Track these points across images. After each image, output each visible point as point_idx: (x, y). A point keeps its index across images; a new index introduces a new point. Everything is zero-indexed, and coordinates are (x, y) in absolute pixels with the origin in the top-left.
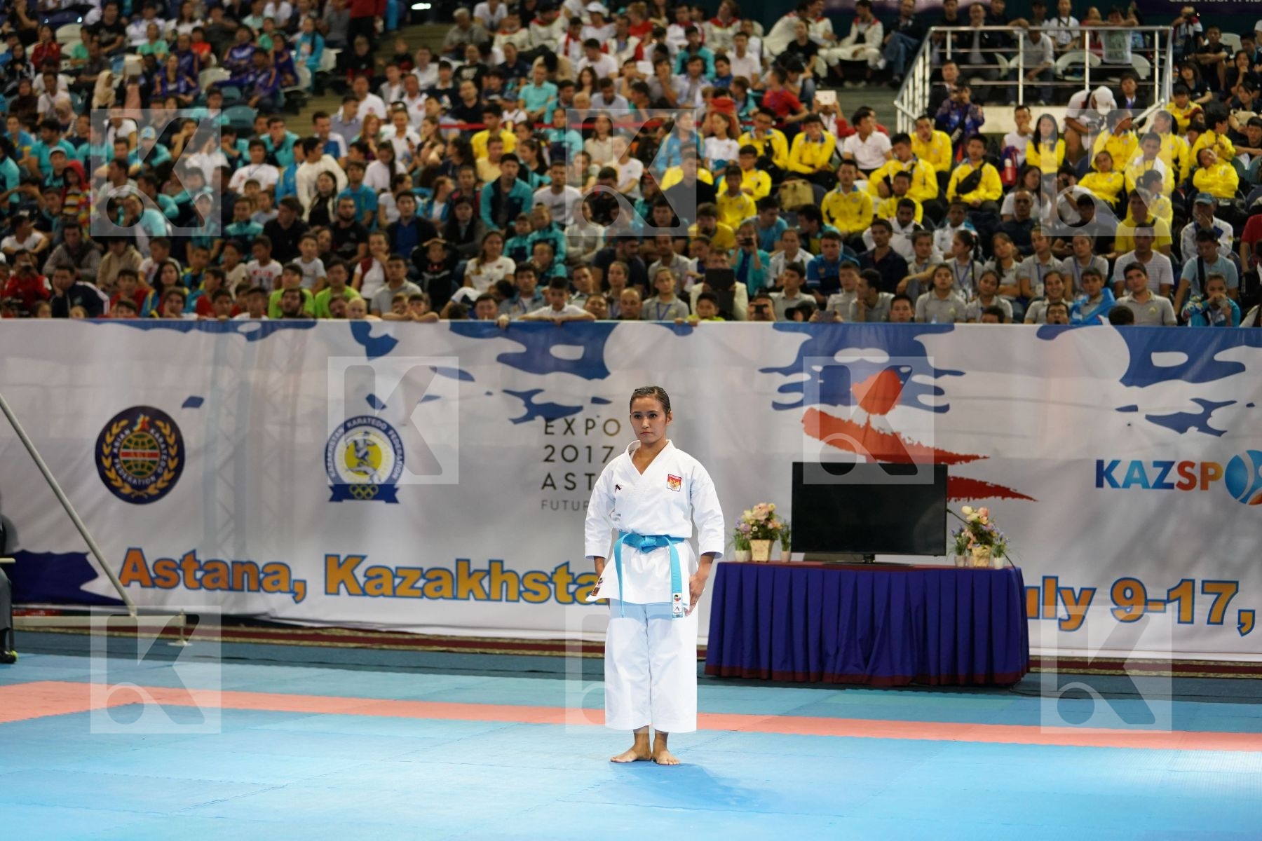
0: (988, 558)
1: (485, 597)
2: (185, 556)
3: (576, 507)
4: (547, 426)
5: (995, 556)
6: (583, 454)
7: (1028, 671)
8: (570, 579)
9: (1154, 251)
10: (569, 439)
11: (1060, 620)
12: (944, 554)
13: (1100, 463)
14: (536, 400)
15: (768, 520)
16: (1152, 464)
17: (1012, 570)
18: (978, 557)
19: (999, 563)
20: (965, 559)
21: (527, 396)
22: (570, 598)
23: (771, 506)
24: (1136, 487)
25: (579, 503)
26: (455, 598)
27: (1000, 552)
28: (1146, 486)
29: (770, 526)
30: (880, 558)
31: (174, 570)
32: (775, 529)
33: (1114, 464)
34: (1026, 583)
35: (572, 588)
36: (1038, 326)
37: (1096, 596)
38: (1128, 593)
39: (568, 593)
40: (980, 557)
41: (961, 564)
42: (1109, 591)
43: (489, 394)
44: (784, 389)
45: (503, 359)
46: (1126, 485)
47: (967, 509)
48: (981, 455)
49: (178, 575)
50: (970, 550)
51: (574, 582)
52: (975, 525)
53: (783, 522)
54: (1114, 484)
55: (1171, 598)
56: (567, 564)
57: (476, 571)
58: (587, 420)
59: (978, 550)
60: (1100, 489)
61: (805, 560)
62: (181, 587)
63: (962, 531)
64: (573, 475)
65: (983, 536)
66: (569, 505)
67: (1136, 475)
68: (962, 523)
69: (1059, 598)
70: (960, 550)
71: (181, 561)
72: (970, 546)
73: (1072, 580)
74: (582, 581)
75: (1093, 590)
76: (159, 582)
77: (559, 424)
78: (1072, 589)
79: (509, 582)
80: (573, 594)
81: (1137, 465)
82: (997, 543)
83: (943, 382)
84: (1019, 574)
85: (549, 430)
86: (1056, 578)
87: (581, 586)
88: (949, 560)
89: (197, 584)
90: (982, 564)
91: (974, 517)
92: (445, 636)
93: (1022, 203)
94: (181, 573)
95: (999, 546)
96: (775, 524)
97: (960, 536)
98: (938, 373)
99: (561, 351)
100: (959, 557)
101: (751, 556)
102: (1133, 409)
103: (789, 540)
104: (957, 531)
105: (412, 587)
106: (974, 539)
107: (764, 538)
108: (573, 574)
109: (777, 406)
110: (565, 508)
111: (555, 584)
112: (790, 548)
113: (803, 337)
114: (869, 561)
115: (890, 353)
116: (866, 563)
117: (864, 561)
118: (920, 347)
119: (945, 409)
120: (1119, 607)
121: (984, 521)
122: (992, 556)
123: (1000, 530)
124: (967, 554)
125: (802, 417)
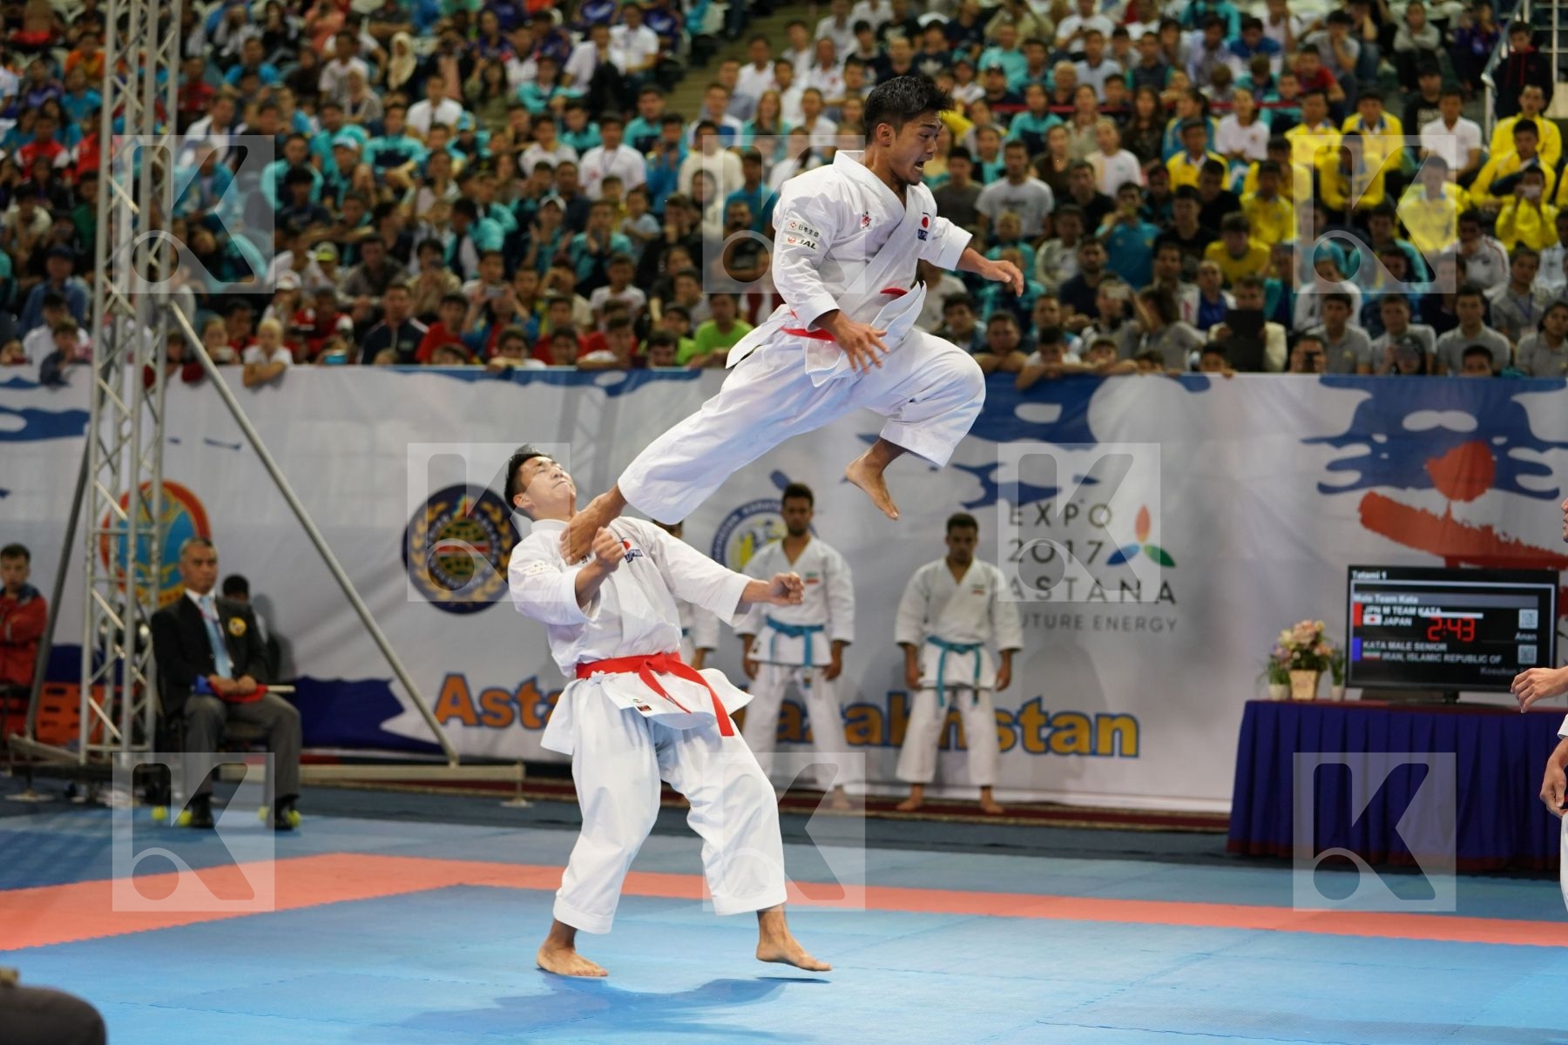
3: (1051, 623)
8: (1042, 720)
15: (1315, 643)
21: (983, 472)
22: (1041, 746)
23: (1318, 625)
25: (1054, 619)
26: (886, 744)
29: (1317, 652)
30: (1466, 697)
31: (508, 703)
32: (1324, 656)
35: (1045, 733)
39: (1039, 739)
44: (1334, 466)
51: (1048, 724)
53: (1334, 646)
56: (1039, 700)
61: (1364, 697)
62: (516, 726)
66: (1041, 620)
74: (1062, 722)
76: (487, 719)
80: (1047, 741)
83: (1549, 458)
87: (1057, 729)
96: (1323, 649)
98: (1542, 446)
99: (1029, 412)
101: (1290, 692)
103: (1343, 671)
107: (1309, 667)
108: (1046, 714)
109: (1325, 489)
110: (1036, 624)
111: (1023, 727)
112: (1343, 682)
113: (1360, 396)
114: (1451, 700)
115: (1479, 418)
116: (1447, 703)
117: (1444, 700)
118: (1520, 410)
119: (1553, 495)
125: (1357, 504)
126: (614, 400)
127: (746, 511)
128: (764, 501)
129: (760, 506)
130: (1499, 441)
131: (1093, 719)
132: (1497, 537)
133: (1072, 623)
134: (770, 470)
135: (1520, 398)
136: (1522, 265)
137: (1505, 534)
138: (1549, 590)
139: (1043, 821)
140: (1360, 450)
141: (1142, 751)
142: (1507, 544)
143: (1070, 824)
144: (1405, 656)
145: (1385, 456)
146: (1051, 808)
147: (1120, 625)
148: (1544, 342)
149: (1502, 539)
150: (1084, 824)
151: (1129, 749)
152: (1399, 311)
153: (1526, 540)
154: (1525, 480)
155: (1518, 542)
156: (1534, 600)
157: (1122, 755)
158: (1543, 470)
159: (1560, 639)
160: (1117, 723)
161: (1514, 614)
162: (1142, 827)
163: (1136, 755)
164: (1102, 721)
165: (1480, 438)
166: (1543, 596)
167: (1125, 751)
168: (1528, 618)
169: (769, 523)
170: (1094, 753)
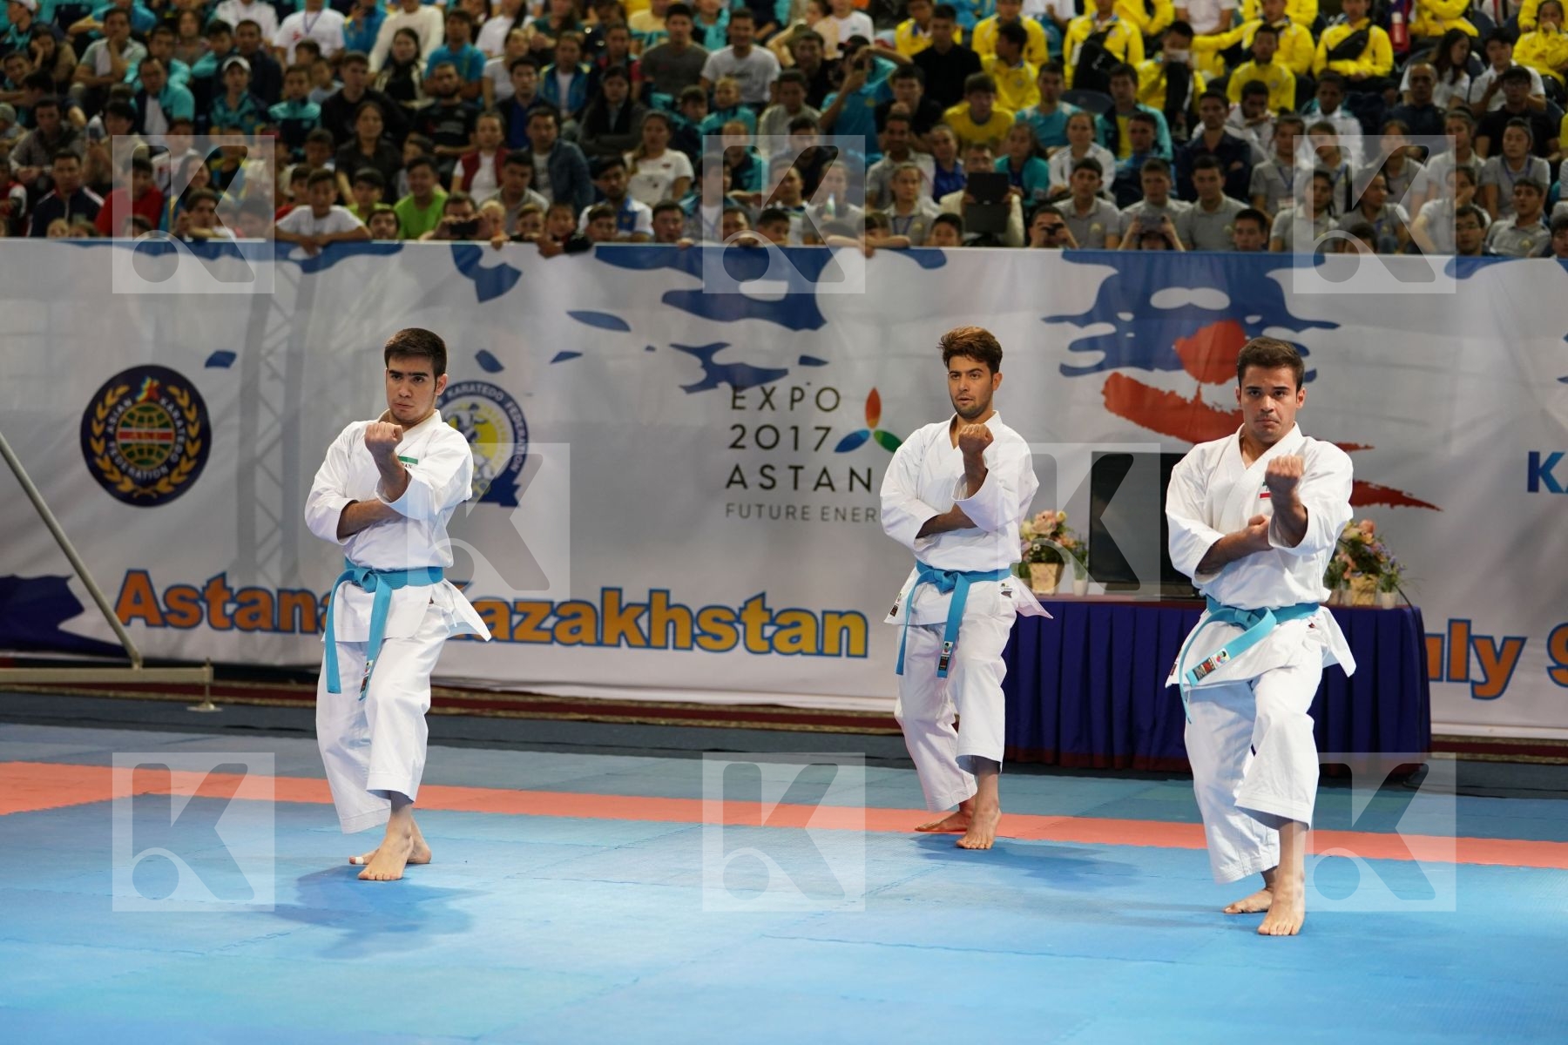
0: (1372, 592)
1: (642, 643)
2: (209, 582)
3: (775, 513)
4: (735, 398)
5: (1383, 590)
6: (787, 437)
8: (766, 619)
10: (767, 416)
11: (1474, 683)
13: (1534, 457)
14: (719, 358)
15: (1055, 535)
17: (1408, 610)
18: (1356, 592)
19: (1388, 600)
20: (1339, 594)
21: (704, 353)
22: (765, 646)
23: (1060, 515)
25: (779, 509)
26: (600, 643)
27: (1390, 585)
29: (1058, 543)
31: (195, 602)
32: (1065, 548)
33: (1555, 458)
34: (1428, 629)
35: (769, 631)
37: (1526, 649)
39: (763, 638)
40: (1362, 591)
42: (1545, 642)
43: (650, 349)
44: (1076, 346)
45: (672, 298)
48: (1362, 445)
49: (200, 608)
50: (1348, 581)
51: (772, 622)
52: (1356, 546)
53: (1076, 538)
54: (1554, 487)
56: (763, 596)
57: (629, 605)
58: (794, 389)
59: (1358, 581)
60: (1533, 495)
61: (1108, 593)
62: (204, 625)
64: (772, 468)
65: (1366, 560)
66: (765, 511)
69: (1472, 651)
71: (204, 589)
72: (1346, 576)
73: (1493, 625)
74: (784, 620)
75: (1522, 641)
76: (173, 618)
77: (753, 394)
78: (1491, 639)
79: (678, 623)
80: (770, 639)
82: (1386, 570)
83: (1306, 337)
84: (1417, 616)
85: (739, 403)
86: (1468, 622)
87: (782, 627)
89: (227, 622)
90: (1365, 601)
92: (586, 699)
93: (1420, 80)
94: (204, 606)
95: (1390, 576)
96: (1066, 540)
98: (1298, 325)
105: (538, 628)
106: (1353, 565)
107: (1050, 560)
108: (770, 611)
109: (1069, 371)
110: (760, 515)
111: (744, 624)
113: (1107, 271)
120: (1560, 666)
121: (1369, 538)
122: (1379, 590)
123: (1392, 553)
124: (1343, 587)
125: (1102, 387)
126: (309, 276)
127: (449, 394)
128: (469, 383)
129: (465, 388)
130: (1252, 319)
131: (819, 616)
133: (798, 514)
134: (476, 350)
139: (766, 725)
140: (1102, 329)
141: (871, 650)
143: (795, 727)
146: (775, 711)
147: (849, 517)
150: (811, 728)
151: (857, 648)
157: (849, 655)
160: (847, 620)
162: (872, 730)
163: (865, 656)
164: (828, 617)
167: (852, 652)
169: (474, 407)
170: (820, 653)
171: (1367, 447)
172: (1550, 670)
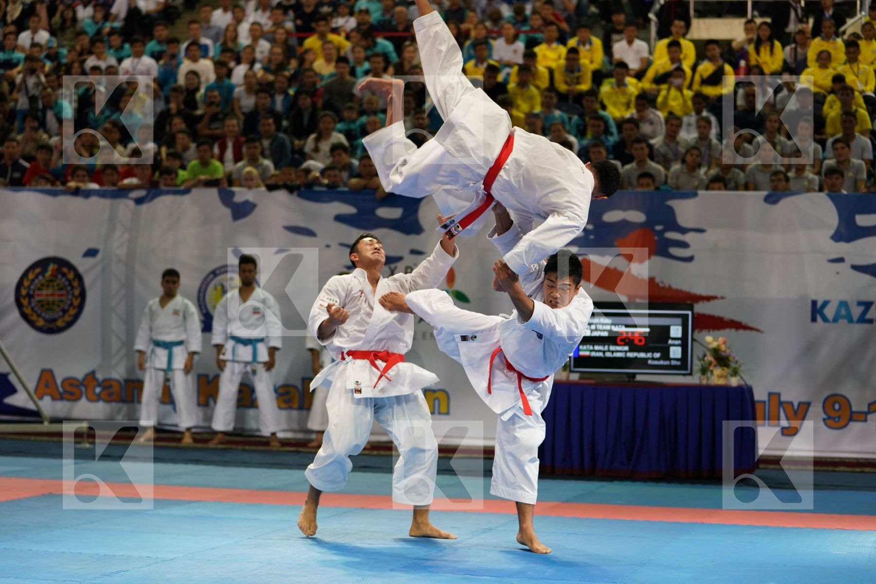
0: (725, 377)
2: (86, 376)
5: (732, 376)
7: (758, 467)
9: (857, 134)
12: (691, 374)
13: (814, 303)
16: (855, 303)
17: (745, 387)
18: (717, 377)
19: (734, 382)
20: (708, 379)
24: (843, 322)
26: (301, 409)
27: (735, 373)
28: (851, 320)
30: (641, 377)
31: (78, 386)
33: (826, 303)
34: (757, 397)
36: (764, 193)
37: (811, 409)
38: (837, 406)
40: (720, 377)
41: (704, 382)
42: (821, 405)
43: (328, 246)
45: (339, 218)
46: (835, 320)
47: (709, 339)
48: (719, 295)
50: (712, 372)
52: (716, 352)
54: (825, 319)
55: (872, 410)
58: (407, 268)
59: (718, 371)
60: (814, 324)
61: (580, 378)
63: (705, 356)
65: (722, 360)
67: (843, 312)
68: (705, 349)
69: (781, 410)
70: (704, 371)
71: (83, 379)
72: (711, 368)
73: (793, 395)
75: (808, 404)
76: (67, 396)
78: (791, 403)
81: (844, 304)
82: (733, 365)
83: (688, 238)
84: (750, 390)
86: (779, 395)
88: (695, 379)
89: (96, 398)
90: (721, 382)
91: (714, 345)
94: (83, 389)
95: (735, 368)
97: (703, 360)
99: (384, 212)
100: (703, 377)
102: (841, 260)
104: (701, 356)
106: (714, 362)
112: (568, 369)
114: (632, 380)
115: (647, 214)
116: (629, 381)
117: (627, 380)
118: (671, 211)
119: (690, 259)
120: (829, 417)
121: (723, 348)
122: (729, 376)
123: (736, 355)
124: (709, 374)
126: (139, 207)
127: (218, 272)
128: (228, 266)
129: (226, 269)
130: (659, 228)
132: (658, 284)
135: (672, 203)
136: (672, 125)
137: (662, 282)
138: (687, 315)
141: (452, 411)
142: (664, 288)
144: (604, 354)
145: (592, 237)
148: (685, 170)
149: (661, 285)
151: (443, 410)
152: (600, 152)
153: (675, 286)
154: (673, 251)
155: (670, 288)
156: (679, 321)
157: (439, 413)
158: (684, 245)
159: (695, 344)
160: (437, 395)
161: (667, 329)
163: (448, 413)
165: (648, 226)
166: (685, 318)
168: (676, 331)
171: (722, 298)
172: (824, 420)
